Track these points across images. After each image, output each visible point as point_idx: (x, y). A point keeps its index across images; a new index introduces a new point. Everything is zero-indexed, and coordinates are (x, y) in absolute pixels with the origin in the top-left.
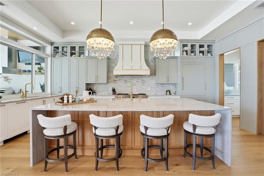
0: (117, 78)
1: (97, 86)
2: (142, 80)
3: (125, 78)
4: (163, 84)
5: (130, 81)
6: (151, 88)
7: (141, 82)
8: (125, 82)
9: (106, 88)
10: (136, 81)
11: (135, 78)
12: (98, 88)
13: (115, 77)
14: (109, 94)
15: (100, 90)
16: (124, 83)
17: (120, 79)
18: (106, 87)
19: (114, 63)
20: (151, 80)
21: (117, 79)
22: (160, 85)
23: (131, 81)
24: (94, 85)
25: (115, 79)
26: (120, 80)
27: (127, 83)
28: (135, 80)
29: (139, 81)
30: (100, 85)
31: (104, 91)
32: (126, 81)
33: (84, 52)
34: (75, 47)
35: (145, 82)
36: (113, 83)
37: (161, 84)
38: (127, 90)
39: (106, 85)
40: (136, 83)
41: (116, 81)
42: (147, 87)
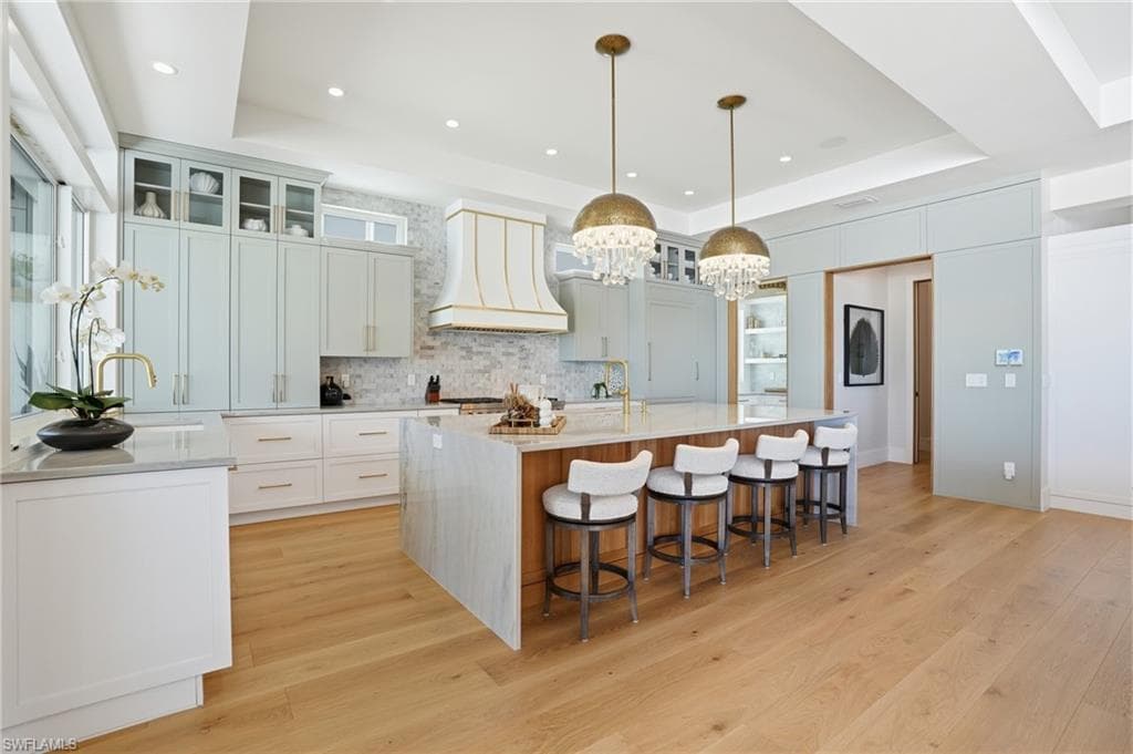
0: (437, 337)
1: (351, 371)
2: (522, 349)
3: (466, 340)
4: (583, 363)
5: (481, 349)
6: (549, 376)
7: (518, 355)
8: (464, 353)
9: (392, 376)
10: (503, 350)
11: (498, 342)
12: (359, 376)
13: (428, 334)
14: (404, 403)
15: (364, 387)
16: (463, 357)
17: (446, 344)
18: (392, 371)
19: (426, 278)
20: (547, 348)
21: (437, 343)
22: (573, 365)
23: (487, 349)
24: (338, 365)
25: (430, 341)
26: (449, 347)
27: (471, 359)
28: (498, 349)
29: (511, 350)
30: (367, 366)
31: (385, 391)
32: (469, 350)
33: (312, 216)
34: (267, 185)
35: (531, 357)
36: (421, 357)
37: (577, 362)
38: (473, 384)
39: (391, 366)
40: (503, 359)
41: (432, 348)
42: (537, 372)
